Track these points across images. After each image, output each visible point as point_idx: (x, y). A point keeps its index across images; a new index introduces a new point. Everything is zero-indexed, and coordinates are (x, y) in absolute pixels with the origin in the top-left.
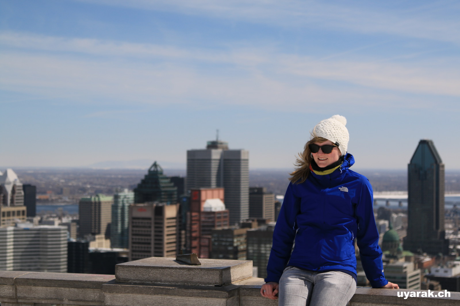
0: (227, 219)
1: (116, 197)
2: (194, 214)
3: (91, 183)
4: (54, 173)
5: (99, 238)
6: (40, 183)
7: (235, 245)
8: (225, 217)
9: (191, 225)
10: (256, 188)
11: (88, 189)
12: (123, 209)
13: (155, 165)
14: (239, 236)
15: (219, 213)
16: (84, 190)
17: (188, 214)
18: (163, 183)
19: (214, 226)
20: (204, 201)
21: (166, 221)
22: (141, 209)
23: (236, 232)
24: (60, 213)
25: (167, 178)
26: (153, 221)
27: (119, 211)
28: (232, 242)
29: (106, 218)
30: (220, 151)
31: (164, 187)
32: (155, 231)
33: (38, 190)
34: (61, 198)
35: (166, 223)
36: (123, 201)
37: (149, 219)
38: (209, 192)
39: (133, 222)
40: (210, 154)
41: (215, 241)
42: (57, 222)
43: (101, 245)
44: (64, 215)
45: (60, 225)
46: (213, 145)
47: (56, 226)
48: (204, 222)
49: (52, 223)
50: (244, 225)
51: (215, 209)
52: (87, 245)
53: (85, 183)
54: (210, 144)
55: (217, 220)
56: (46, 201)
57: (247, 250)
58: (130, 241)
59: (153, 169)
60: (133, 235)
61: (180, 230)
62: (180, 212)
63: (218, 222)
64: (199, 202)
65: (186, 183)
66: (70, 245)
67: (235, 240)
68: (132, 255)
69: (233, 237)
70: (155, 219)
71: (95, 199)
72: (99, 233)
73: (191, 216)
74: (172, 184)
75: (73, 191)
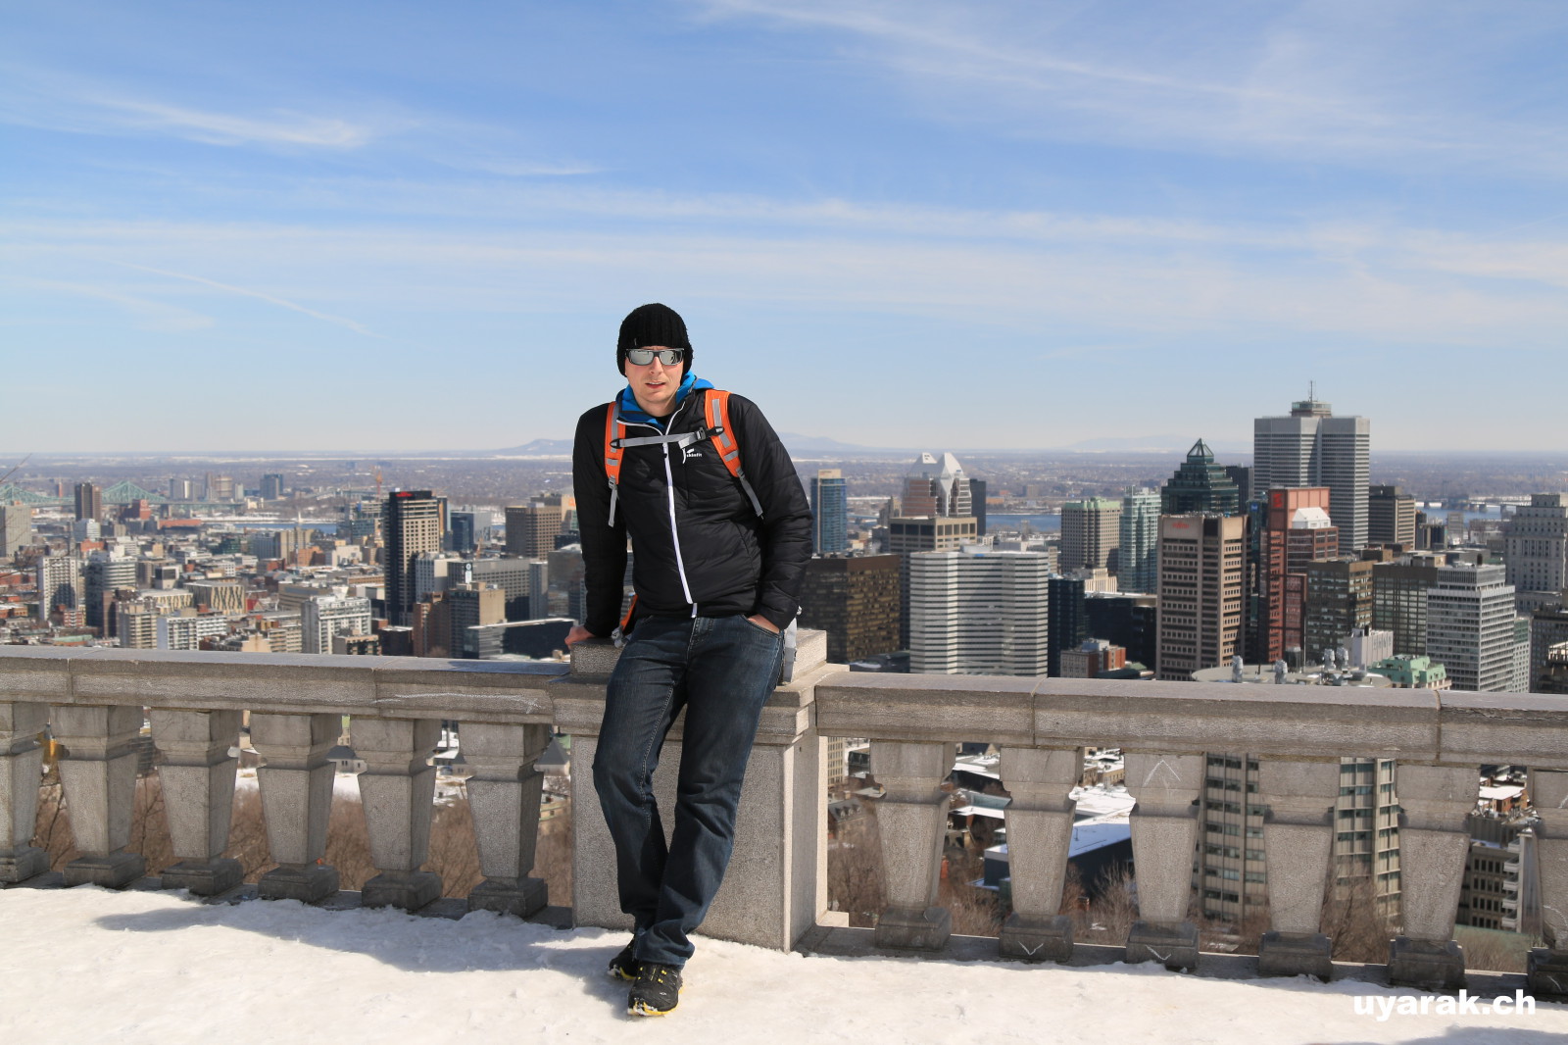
0: (1336, 543)
1: (1128, 502)
2: (1274, 534)
3: (1073, 478)
4: (1009, 458)
5: (1097, 574)
6: (989, 477)
7: (1351, 590)
8: (1333, 539)
9: (1269, 552)
10: (1382, 488)
11: (1071, 486)
12: (1140, 523)
13: (1199, 445)
14: (1358, 574)
15: (1321, 532)
16: (1062, 490)
17: (1264, 534)
18: (1214, 477)
19: (1310, 556)
20: (1294, 510)
21: (1224, 546)
22: (1179, 524)
23: (1352, 568)
24: (1024, 529)
25: (1221, 469)
26: (1200, 546)
27: (1134, 527)
28: (1347, 585)
29: (1109, 537)
30: (1316, 419)
31: (1215, 485)
32: (1204, 564)
33: (988, 489)
34: (1024, 504)
35: (1224, 548)
36: (1139, 509)
37: (1195, 541)
38: (1303, 495)
39: (1164, 547)
40: (1298, 427)
41: (1314, 582)
42: (1024, 545)
43: (1101, 584)
44: (1030, 532)
45: (1028, 549)
46: (1304, 409)
47: (1023, 552)
48: (1291, 548)
49: (1017, 547)
50: (1367, 556)
51: (1314, 524)
52: (1081, 585)
53: (1064, 478)
54: (1297, 406)
55: (1316, 545)
56: (1000, 507)
57: (1372, 600)
58: (1160, 580)
59: (1195, 453)
60: (1164, 569)
61: (1249, 562)
62: (1248, 529)
63: (1318, 549)
64: (1284, 512)
65: (1252, 477)
66: (1052, 583)
67: (1352, 582)
68: (1164, 605)
69: (1347, 576)
70: (1204, 542)
71: (1089, 504)
72: (1096, 565)
73: (1269, 537)
74: (1231, 480)
75: (1044, 490)
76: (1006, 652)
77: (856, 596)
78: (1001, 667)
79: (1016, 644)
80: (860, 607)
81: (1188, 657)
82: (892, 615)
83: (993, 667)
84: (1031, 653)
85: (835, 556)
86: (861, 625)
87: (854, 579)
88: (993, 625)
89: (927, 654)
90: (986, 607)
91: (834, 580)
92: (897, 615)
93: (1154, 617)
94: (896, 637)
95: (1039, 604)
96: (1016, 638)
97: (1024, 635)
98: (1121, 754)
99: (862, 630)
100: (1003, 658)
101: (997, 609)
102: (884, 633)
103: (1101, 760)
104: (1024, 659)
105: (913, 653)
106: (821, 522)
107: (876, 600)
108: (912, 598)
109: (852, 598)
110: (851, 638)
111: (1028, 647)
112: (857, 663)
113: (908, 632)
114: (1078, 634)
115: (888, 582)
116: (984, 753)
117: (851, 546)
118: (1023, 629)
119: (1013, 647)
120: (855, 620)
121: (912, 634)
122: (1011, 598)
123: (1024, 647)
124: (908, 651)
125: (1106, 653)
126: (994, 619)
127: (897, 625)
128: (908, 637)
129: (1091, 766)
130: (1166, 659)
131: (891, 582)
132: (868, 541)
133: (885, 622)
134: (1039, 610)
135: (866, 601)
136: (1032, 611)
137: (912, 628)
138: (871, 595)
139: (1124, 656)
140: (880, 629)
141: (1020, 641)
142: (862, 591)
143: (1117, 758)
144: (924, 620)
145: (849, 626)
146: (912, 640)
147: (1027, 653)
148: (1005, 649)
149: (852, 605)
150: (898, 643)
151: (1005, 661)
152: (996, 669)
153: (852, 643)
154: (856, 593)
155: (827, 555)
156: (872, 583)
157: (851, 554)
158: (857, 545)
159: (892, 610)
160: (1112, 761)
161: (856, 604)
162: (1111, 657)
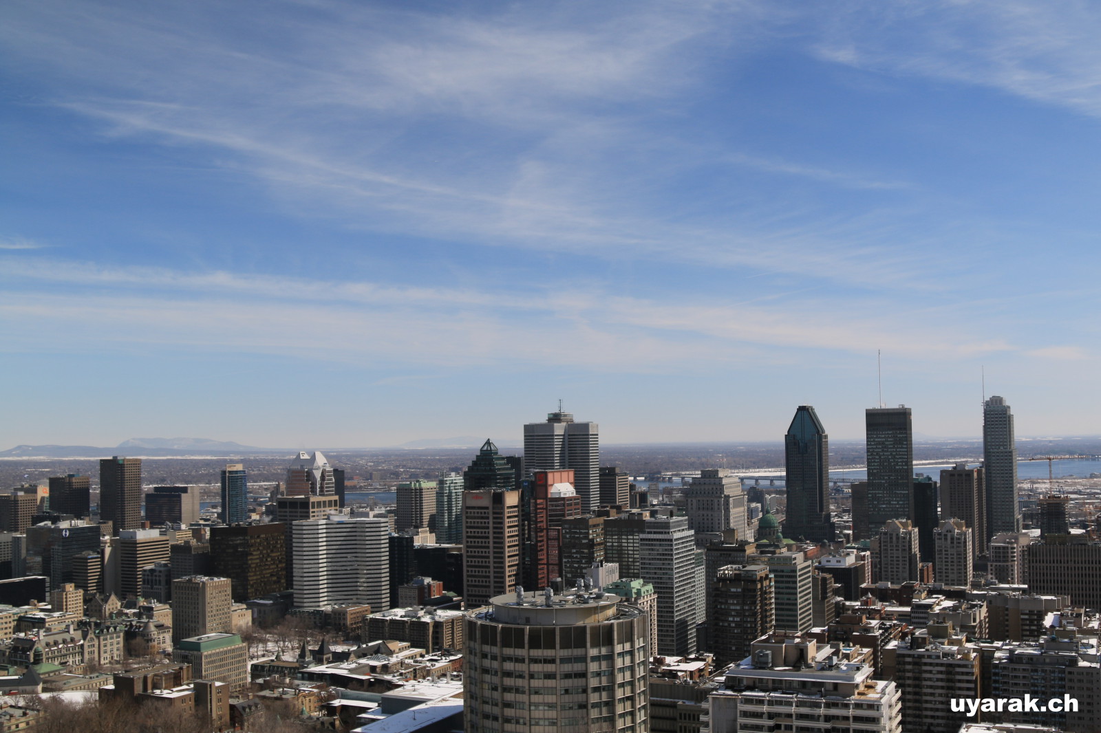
0: (579, 506)
1: (442, 483)
2: (539, 501)
3: (404, 466)
4: (359, 455)
5: (422, 532)
6: (347, 467)
7: (591, 537)
8: (577, 504)
9: (536, 514)
10: (607, 468)
11: (402, 472)
12: (450, 496)
13: (488, 443)
14: (594, 526)
15: (570, 499)
16: (396, 475)
17: (532, 501)
18: (499, 464)
19: (563, 515)
20: (552, 485)
21: (507, 510)
22: (477, 497)
23: (591, 522)
24: (371, 502)
25: (503, 459)
26: (490, 511)
27: (446, 499)
28: (588, 533)
29: (429, 507)
30: (564, 424)
31: (499, 469)
32: (494, 523)
33: (346, 476)
34: (371, 485)
35: (507, 512)
36: (449, 487)
37: (487, 508)
38: (557, 475)
39: (467, 513)
40: (552, 429)
41: (566, 533)
42: (371, 514)
43: (425, 539)
44: (376, 504)
45: (374, 517)
46: (556, 418)
47: (371, 519)
48: (551, 510)
49: (367, 515)
50: (599, 514)
51: (565, 494)
52: (412, 540)
53: (398, 467)
54: (551, 416)
55: (567, 508)
56: (354, 488)
57: (604, 543)
58: (464, 535)
59: (485, 448)
60: (467, 527)
61: (523, 520)
62: (522, 499)
63: (568, 510)
64: (545, 486)
65: (523, 464)
66: (392, 539)
67: (591, 532)
68: (468, 552)
69: (587, 528)
70: (493, 508)
71: (415, 485)
72: (421, 526)
73: (536, 504)
74: (509, 466)
75: (385, 475)
76: (361, 589)
77: (255, 553)
78: (357, 599)
79: (368, 582)
80: (258, 561)
81: (485, 587)
82: (280, 566)
83: (352, 599)
84: (378, 588)
85: (239, 525)
86: (258, 573)
87: (253, 541)
88: (351, 570)
89: (305, 592)
90: (346, 557)
91: (238, 542)
92: (284, 565)
93: (461, 560)
94: (283, 581)
95: (383, 554)
96: (368, 578)
97: (373, 576)
98: (442, 655)
99: (259, 577)
100: (359, 592)
101: (354, 559)
102: (274, 578)
103: (428, 660)
104: (373, 593)
105: (296, 591)
106: (229, 501)
107: (268, 556)
108: (294, 553)
109: (251, 554)
110: (251, 582)
111: (376, 584)
112: (255, 601)
113: (292, 576)
114: (410, 573)
115: (277, 542)
116: (347, 661)
117: (250, 517)
118: (372, 572)
119: (365, 585)
120: (254, 570)
121: (294, 579)
122: (364, 551)
123: (373, 584)
124: (292, 591)
125: (429, 585)
126: (352, 565)
127: (284, 573)
128: (292, 581)
129: (422, 665)
130: (470, 589)
131: (279, 542)
132: (263, 513)
133: (275, 570)
134: (383, 558)
135: (261, 556)
136: (378, 559)
137: (294, 574)
138: (265, 552)
139: (442, 588)
140: (272, 575)
141: (370, 580)
142: (258, 549)
143: (439, 658)
144: (303, 568)
145: (249, 574)
146: (295, 583)
147: (376, 588)
148: (360, 586)
149: (251, 559)
150: (285, 585)
151: (360, 595)
152: (355, 600)
153: (252, 586)
154: (254, 551)
155: (234, 525)
156: (265, 543)
157: (250, 523)
158: (255, 517)
159: (280, 562)
160: (436, 660)
161: (254, 558)
162: (433, 589)
